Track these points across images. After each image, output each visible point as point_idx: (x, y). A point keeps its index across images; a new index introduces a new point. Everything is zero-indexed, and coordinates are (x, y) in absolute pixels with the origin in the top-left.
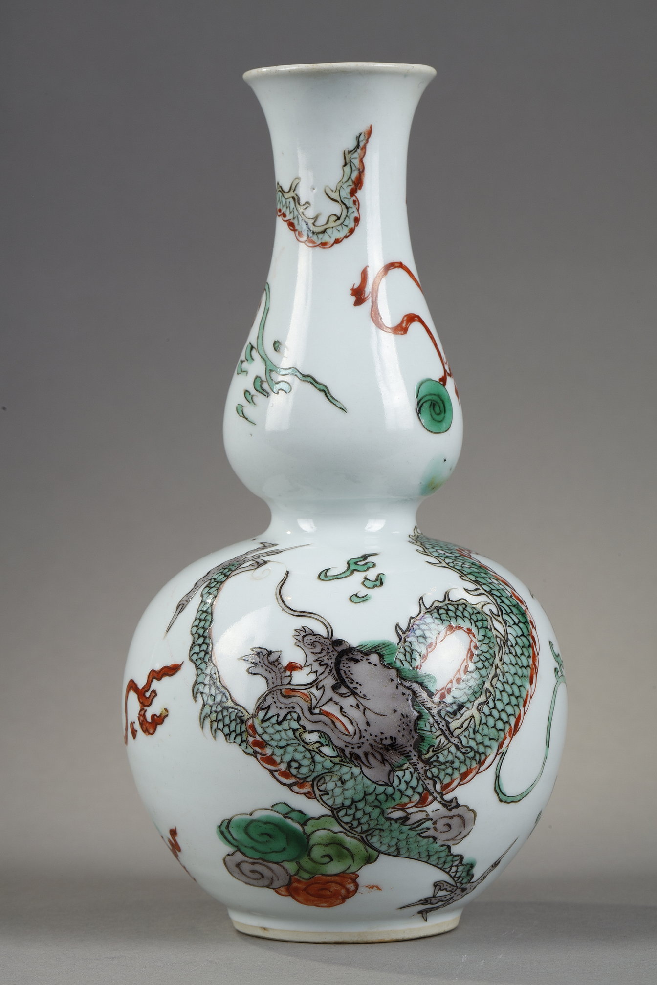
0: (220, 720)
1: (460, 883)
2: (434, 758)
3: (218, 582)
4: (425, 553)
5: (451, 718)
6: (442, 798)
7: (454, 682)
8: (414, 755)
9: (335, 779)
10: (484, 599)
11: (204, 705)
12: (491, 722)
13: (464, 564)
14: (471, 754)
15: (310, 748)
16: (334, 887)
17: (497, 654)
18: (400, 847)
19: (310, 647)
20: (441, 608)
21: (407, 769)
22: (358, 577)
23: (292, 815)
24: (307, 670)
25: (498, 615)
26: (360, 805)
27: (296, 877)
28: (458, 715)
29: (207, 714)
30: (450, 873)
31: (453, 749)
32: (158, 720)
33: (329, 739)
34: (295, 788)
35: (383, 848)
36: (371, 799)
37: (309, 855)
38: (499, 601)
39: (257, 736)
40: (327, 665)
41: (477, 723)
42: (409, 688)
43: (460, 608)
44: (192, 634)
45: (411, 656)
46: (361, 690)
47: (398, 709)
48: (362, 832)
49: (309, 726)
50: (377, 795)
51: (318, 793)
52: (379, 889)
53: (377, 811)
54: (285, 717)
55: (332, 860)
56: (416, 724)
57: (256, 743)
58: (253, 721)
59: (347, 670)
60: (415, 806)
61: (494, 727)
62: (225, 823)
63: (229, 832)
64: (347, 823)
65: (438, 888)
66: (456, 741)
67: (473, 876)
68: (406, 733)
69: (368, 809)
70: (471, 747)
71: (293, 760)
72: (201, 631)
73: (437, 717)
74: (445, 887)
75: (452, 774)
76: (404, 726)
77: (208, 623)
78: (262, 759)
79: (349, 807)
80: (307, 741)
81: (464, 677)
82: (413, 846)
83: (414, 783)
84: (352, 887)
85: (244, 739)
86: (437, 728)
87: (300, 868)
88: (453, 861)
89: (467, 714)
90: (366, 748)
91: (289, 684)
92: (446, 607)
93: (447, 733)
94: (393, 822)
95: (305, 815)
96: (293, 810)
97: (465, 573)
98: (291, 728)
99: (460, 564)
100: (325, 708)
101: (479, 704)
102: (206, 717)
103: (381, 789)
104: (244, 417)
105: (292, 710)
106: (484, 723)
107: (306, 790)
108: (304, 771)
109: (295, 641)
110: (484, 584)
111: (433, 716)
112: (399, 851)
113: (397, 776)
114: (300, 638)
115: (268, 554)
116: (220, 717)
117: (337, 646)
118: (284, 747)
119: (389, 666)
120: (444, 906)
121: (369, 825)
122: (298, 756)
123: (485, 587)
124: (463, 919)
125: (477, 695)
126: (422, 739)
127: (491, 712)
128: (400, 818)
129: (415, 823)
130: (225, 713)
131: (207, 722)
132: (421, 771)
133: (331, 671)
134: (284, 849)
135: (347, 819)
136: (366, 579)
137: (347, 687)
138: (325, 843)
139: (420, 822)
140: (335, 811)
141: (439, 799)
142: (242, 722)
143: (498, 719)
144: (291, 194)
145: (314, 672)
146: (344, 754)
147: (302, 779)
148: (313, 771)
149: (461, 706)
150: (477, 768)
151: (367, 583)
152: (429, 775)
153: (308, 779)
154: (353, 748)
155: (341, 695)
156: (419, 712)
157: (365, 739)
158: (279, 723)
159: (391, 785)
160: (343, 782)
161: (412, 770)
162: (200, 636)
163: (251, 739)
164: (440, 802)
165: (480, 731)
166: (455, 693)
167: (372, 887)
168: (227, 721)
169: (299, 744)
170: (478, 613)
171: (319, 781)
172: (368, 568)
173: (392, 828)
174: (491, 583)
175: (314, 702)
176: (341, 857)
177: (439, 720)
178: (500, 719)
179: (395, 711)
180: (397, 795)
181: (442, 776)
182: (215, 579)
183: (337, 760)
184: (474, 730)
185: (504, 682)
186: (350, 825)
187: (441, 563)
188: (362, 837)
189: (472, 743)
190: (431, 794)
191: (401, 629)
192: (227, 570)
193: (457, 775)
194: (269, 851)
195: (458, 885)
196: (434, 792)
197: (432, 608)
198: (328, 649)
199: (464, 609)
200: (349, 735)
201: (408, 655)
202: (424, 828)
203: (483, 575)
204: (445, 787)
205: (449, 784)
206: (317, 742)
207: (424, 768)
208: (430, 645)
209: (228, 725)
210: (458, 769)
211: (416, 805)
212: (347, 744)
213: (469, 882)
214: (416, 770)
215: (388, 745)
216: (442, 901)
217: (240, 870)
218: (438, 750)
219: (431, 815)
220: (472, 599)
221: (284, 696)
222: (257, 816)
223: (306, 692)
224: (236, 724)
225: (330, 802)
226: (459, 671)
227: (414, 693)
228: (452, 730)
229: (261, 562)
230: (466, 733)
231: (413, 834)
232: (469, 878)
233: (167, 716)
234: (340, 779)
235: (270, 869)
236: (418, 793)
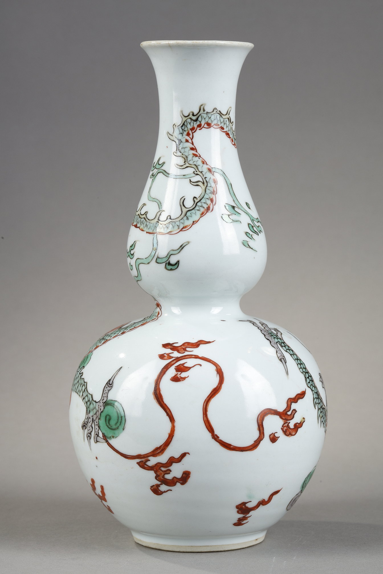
104: (250, 248)
144: (227, 116)
162: (305, 373)
233: (305, 421)
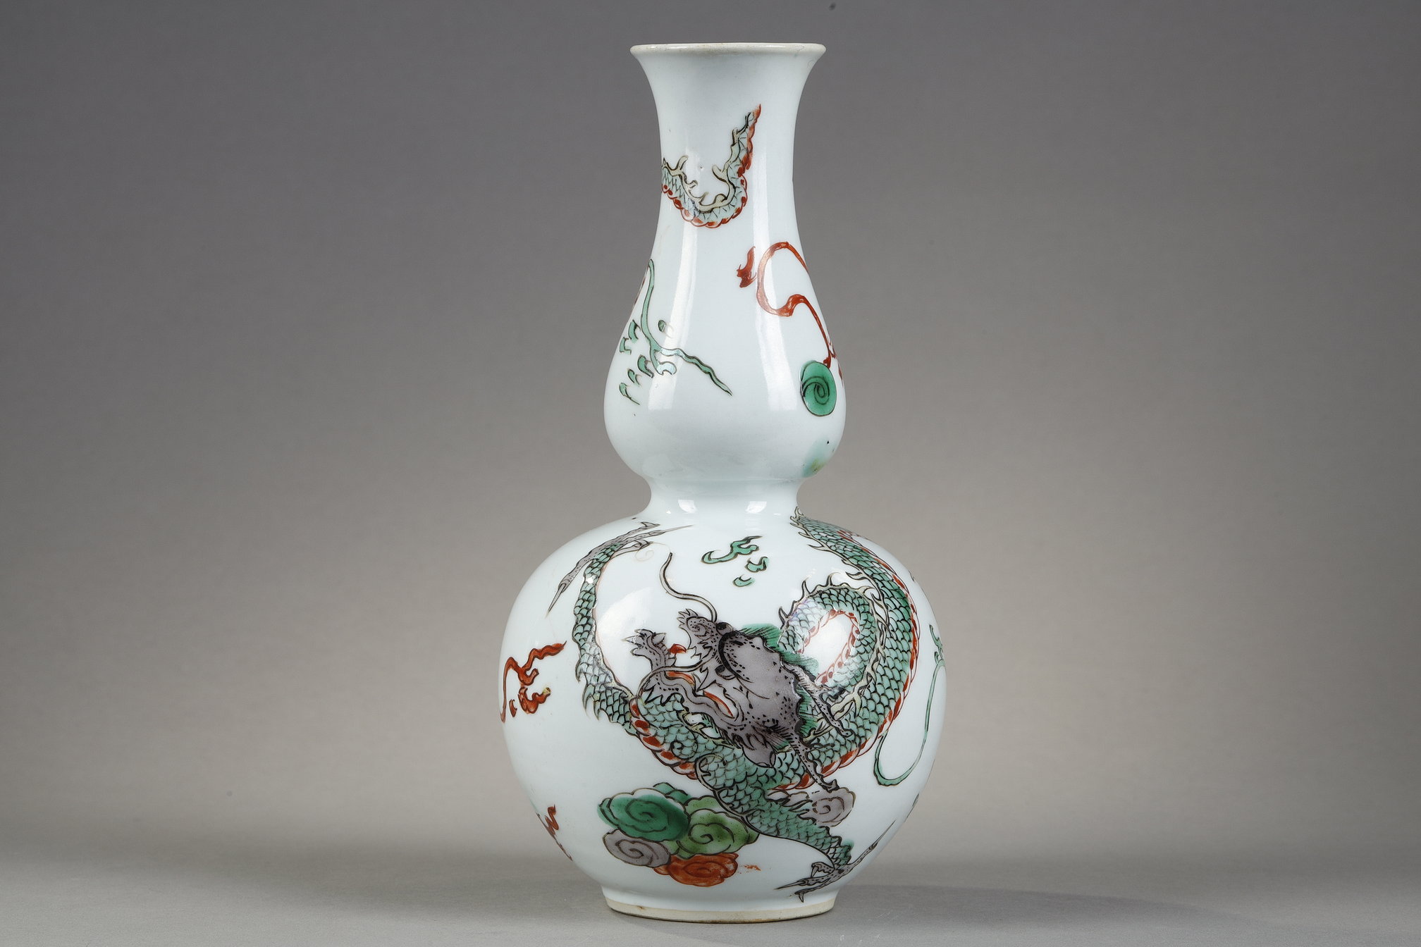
0: (604, 700)
1: (838, 864)
2: (816, 741)
3: (600, 563)
4: (807, 536)
5: (833, 702)
6: (822, 778)
7: (836, 666)
8: (795, 736)
9: (717, 760)
10: (866, 583)
11: (587, 685)
12: (871, 705)
13: (845, 547)
14: (852, 738)
15: (694, 729)
16: (714, 867)
17: (878, 639)
18: (780, 827)
19: (694, 629)
20: (824, 592)
21: (788, 751)
22: (742, 560)
23: (674, 795)
24: (691, 652)
25: (880, 600)
26: (742, 786)
27: (676, 856)
28: (840, 699)
29: (590, 694)
30: (828, 854)
31: (834, 732)
32: (539, 699)
33: (712, 720)
34: (678, 769)
35: (763, 829)
36: (752, 780)
37: (690, 834)
38: (880, 585)
39: (640, 716)
40: (711, 647)
41: (858, 707)
42: (791, 672)
43: (843, 592)
44: (575, 614)
45: (794, 640)
46: (745, 673)
47: (781, 693)
48: (743, 813)
49: (693, 708)
50: (758, 777)
51: (700, 773)
52: (758, 869)
53: (758, 792)
54: (669, 698)
55: (712, 840)
56: (798, 707)
57: (639, 724)
58: (637, 702)
59: (730, 653)
60: (795, 788)
61: (874, 711)
62: (607, 802)
63: (610, 811)
64: (728, 804)
65: (816, 868)
66: (837, 724)
67: (850, 857)
68: (788, 716)
69: (749, 790)
70: (851, 730)
71: (676, 741)
72: (584, 612)
73: (818, 701)
74: (823, 868)
75: (833, 757)
76: (787, 709)
77: (592, 603)
78: (645, 739)
79: (731, 788)
80: (691, 722)
81: (846, 661)
82: (793, 827)
83: (795, 765)
84: (731, 867)
85: (628, 719)
86: (819, 711)
87: (680, 847)
88: (831, 843)
89: (848, 698)
90: (748, 730)
91: (673, 665)
92: (828, 592)
93: (828, 716)
94: (773, 803)
95: (687, 795)
96: (675, 790)
97: (848, 557)
98: (674, 710)
99: (842, 547)
100: (708, 690)
101: (860, 688)
102: (589, 697)
103: (762, 771)
104: (628, 396)
105: (676, 692)
106: (865, 707)
107: (688, 771)
108: (687, 751)
109: (680, 623)
110: (866, 568)
111: (814, 699)
112: (778, 832)
113: (779, 758)
114: (684, 621)
115: (650, 535)
116: (603, 697)
117: (721, 629)
118: (668, 727)
119: (773, 650)
120: (820, 887)
121: (750, 805)
122: (681, 737)
123: (866, 571)
124: (838, 901)
125: (858, 679)
126: (804, 722)
127: (871, 697)
128: (781, 800)
129: (795, 804)
130: (609, 693)
131: (591, 702)
132: (802, 754)
133: (715, 654)
134: (665, 828)
135: (728, 800)
136: (750, 562)
137: (731, 670)
138: (706, 823)
139: (800, 804)
140: (717, 792)
141: (819, 781)
142: (626, 702)
143: (879, 703)
144: (678, 172)
145: (698, 655)
146: (727, 735)
147: (685, 759)
148: (696, 752)
149: (842, 690)
150: (857, 751)
151: (750, 566)
152: (810, 757)
153: (690, 760)
154: (735, 730)
155: (725, 678)
156: (801, 696)
157: (748, 721)
158: (663, 704)
159: (773, 767)
160: (725, 763)
161: (793, 752)
162: (583, 616)
163: (634, 720)
164: (820, 784)
165: (861, 715)
166: (836, 677)
167: (751, 867)
168: (611, 701)
169: (682, 726)
170: (860, 597)
171: (701, 762)
172: (752, 551)
173: (772, 809)
174: (872, 567)
175: (698, 684)
176: (721, 837)
177: (821, 703)
178: (880, 702)
179: (777, 694)
180: (778, 777)
181: (822, 759)
182: (597, 559)
183: (719, 741)
184: (855, 713)
185: (885, 666)
186: (731, 805)
187: (823, 546)
188: (742, 818)
189: (853, 727)
190: (812, 776)
191: (784, 613)
192: (610, 550)
193: (837, 758)
194: (650, 829)
195: (836, 866)
196: (814, 774)
197: (814, 593)
198: (712, 632)
199: (846, 594)
200: (732, 718)
201: (791, 639)
202: (804, 810)
203: (865, 559)
204: (825, 769)
205: (829, 767)
206: (700, 723)
207: (805, 750)
208: (813, 629)
209: (612, 706)
210: (838, 752)
211: (798, 785)
212: (730, 726)
213: (847, 863)
214: (798, 752)
215: (771, 727)
216: (820, 882)
217: (620, 848)
218: (819, 732)
219: (811, 797)
220: (854, 584)
221: (667, 678)
222: (638, 795)
223: (689, 674)
224: (620, 705)
225: (712, 783)
226: (841, 655)
227: (797, 677)
228: (833, 714)
229: (644, 543)
230: (847, 717)
231: (793, 815)
232: (846, 859)
233: (549, 694)
234: (722, 760)
235: (650, 848)
236: (799, 775)
